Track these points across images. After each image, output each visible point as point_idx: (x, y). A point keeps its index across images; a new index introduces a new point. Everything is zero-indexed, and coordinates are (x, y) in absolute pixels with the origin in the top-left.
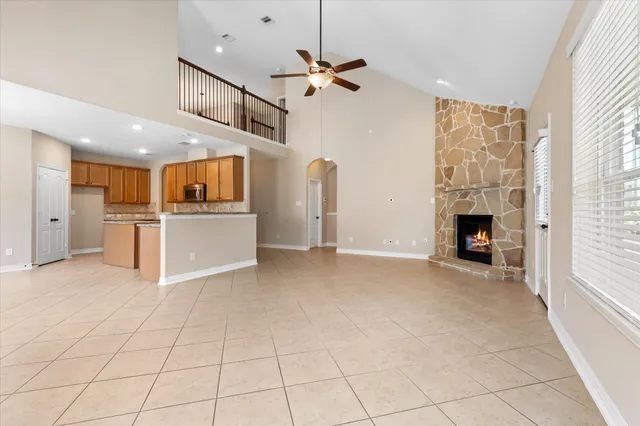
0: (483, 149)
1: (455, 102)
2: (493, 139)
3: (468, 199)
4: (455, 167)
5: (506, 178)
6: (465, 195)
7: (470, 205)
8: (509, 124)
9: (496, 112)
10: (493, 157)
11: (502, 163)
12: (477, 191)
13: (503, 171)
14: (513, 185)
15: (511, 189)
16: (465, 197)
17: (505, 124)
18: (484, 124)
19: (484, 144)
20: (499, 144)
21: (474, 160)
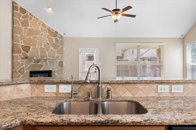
0: (48, 43)
1: (30, 14)
2: (53, 41)
3: (39, 63)
4: (31, 48)
5: (57, 57)
6: (38, 61)
7: (41, 66)
8: (59, 39)
9: (54, 32)
10: (53, 49)
11: (56, 52)
12: (45, 60)
13: (57, 55)
14: (60, 60)
15: (59, 61)
16: (38, 62)
17: (57, 38)
18: (48, 33)
19: (48, 42)
20: (55, 44)
21: (43, 47)
